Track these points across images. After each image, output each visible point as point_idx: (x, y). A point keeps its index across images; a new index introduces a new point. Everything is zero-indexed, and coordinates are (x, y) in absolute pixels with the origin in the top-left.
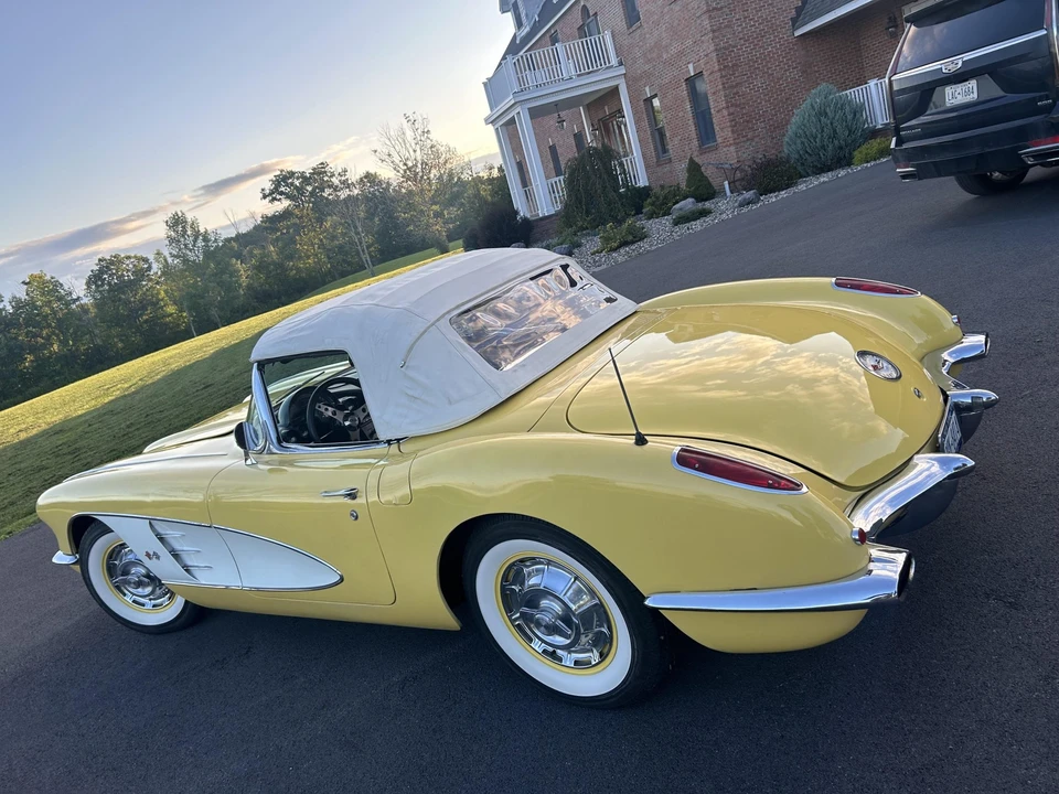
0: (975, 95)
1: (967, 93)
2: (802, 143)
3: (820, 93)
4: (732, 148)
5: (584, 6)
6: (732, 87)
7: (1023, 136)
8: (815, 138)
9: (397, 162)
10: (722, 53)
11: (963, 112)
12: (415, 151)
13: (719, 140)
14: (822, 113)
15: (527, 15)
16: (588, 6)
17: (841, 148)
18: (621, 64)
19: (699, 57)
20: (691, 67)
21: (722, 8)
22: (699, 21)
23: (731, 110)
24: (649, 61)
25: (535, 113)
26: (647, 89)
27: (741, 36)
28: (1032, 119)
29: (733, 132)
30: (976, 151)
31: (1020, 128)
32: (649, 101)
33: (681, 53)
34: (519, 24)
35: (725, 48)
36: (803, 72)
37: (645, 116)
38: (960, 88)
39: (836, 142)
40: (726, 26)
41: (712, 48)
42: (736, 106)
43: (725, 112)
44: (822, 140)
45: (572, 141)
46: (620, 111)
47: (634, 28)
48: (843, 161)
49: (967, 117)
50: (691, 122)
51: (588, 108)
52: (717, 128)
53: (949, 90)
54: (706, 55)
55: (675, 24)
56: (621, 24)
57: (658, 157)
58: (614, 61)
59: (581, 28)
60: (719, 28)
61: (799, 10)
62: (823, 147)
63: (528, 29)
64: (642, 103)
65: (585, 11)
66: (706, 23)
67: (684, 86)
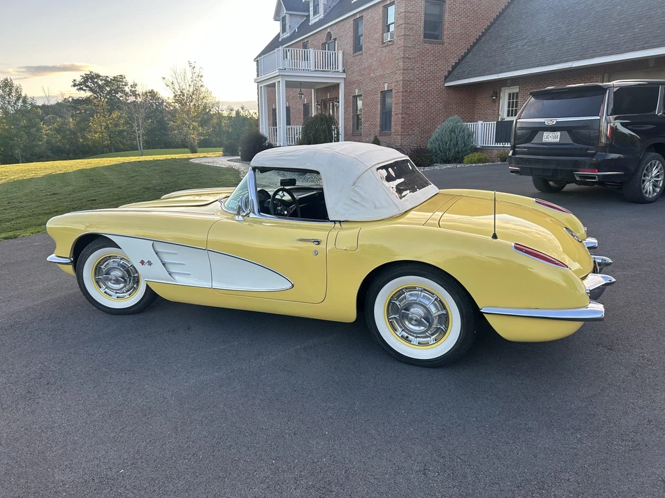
0: (558, 140)
1: (555, 137)
2: (439, 144)
3: (453, 120)
4: (399, 137)
5: (329, 33)
6: (407, 103)
7: (577, 165)
8: (446, 144)
9: (177, 89)
10: (406, 83)
11: (550, 146)
12: (190, 86)
13: (393, 131)
14: (452, 131)
15: (290, 26)
16: (332, 33)
17: (458, 152)
18: (344, 71)
19: (392, 80)
20: (386, 85)
21: (411, 58)
22: (397, 62)
23: (404, 116)
24: (362, 75)
25: (289, 85)
26: (357, 91)
27: (418, 76)
28: (583, 158)
29: (402, 128)
30: (554, 167)
31: (577, 161)
32: (355, 97)
33: (382, 76)
34: (284, 30)
35: (408, 81)
36: (445, 106)
37: (351, 105)
38: (551, 134)
39: (457, 149)
40: (411, 69)
41: (401, 78)
42: (407, 114)
43: (400, 116)
44: (450, 146)
45: (302, 107)
46: (337, 99)
47: (357, 53)
48: (458, 159)
49: (551, 149)
50: (378, 116)
51: (317, 91)
52: (393, 123)
53: (545, 134)
54: (397, 82)
55: (382, 59)
56: (350, 48)
57: (353, 131)
58: (340, 69)
59: (324, 44)
60: (407, 69)
61: (450, 73)
62: (449, 149)
63: (289, 35)
64: (351, 97)
65: (329, 35)
66: (401, 64)
67: (379, 95)
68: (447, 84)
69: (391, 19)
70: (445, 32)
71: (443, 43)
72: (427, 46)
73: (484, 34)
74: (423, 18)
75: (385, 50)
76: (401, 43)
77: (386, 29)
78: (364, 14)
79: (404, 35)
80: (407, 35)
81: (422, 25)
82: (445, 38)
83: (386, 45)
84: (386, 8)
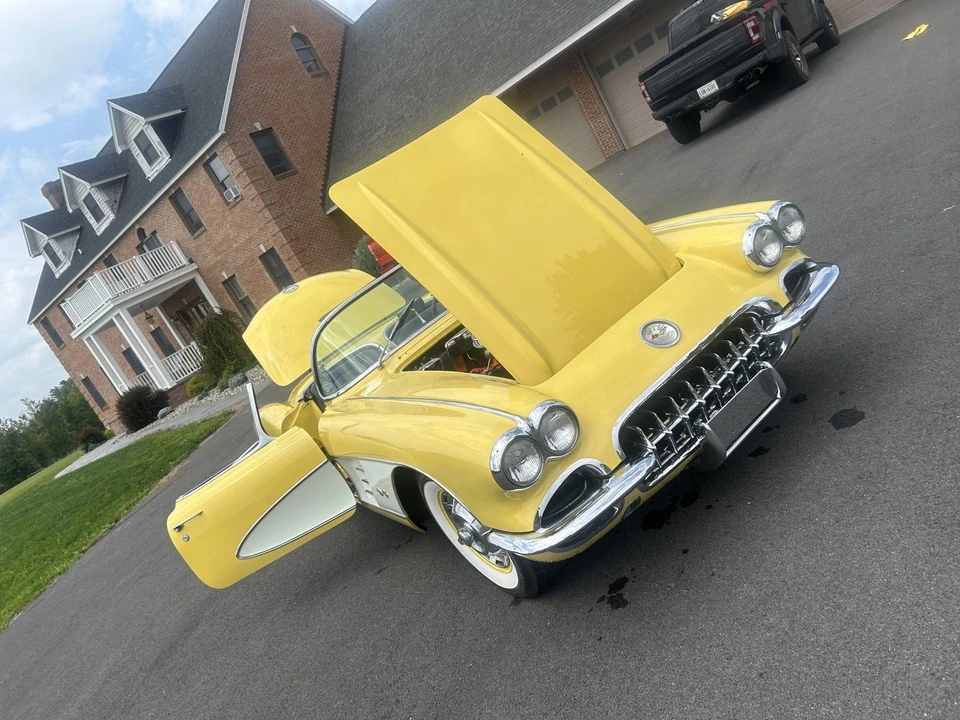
5: (140, 230)
6: (301, 251)
10: (286, 231)
15: (64, 253)
16: (143, 227)
18: (191, 261)
19: (266, 237)
21: (274, 203)
22: (260, 215)
23: (306, 267)
24: (221, 253)
26: (224, 274)
27: (293, 219)
32: (227, 283)
33: (250, 240)
35: (287, 228)
37: (226, 294)
40: (282, 214)
41: (277, 229)
42: (308, 264)
43: (302, 270)
46: (200, 299)
47: (198, 232)
51: (164, 305)
54: (274, 235)
55: (238, 221)
56: (183, 232)
58: (185, 261)
59: (138, 247)
60: (278, 216)
61: (323, 198)
63: (68, 264)
64: (221, 286)
65: (141, 232)
66: (267, 213)
67: (259, 262)
68: (328, 213)
69: (221, 174)
70: (292, 159)
71: (297, 172)
72: (284, 182)
73: (331, 143)
74: (260, 155)
75: (237, 210)
76: (253, 191)
77: (221, 188)
78: (181, 185)
79: (252, 182)
80: (255, 181)
81: (263, 162)
82: (295, 165)
83: (232, 205)
84: (207, 166)
